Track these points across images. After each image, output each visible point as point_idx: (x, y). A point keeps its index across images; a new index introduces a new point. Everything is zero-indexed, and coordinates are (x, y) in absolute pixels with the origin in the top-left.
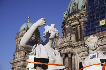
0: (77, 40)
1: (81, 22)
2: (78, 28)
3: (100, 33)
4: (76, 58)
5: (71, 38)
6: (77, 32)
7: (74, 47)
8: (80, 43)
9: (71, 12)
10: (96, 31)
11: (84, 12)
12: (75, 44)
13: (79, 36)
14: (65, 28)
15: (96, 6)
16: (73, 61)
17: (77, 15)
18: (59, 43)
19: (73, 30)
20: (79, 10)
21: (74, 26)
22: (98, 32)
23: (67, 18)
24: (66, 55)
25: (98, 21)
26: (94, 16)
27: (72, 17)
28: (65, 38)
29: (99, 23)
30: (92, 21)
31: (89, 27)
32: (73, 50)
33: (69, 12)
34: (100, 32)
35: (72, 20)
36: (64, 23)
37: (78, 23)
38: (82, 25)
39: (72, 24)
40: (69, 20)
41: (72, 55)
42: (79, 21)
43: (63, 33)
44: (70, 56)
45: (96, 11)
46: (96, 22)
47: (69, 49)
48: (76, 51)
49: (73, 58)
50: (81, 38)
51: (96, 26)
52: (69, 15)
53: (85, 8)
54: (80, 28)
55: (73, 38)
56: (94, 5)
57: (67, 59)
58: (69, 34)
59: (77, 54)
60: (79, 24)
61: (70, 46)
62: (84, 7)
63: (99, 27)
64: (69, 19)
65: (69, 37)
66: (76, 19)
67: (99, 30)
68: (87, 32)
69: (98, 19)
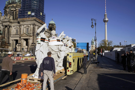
0: (13, 19)
1: (17, 10)
2: (15, 12)
4: (12, 29)
5: (10, 17)
6: (13, 15)
7: (11, 23)
8: (15, 21)
9: (11, 2)
10: (25, 17)
11: (19, 4)
12: (12, 21)
13: (15, 17)
14: (6, 11)
15: (27, 3)
16: (10, 30)
17: (15, 5)
18: (2, 19)
19: (12, 13)
20: (16, 3)
21: (12, 11)
22: (26, 17)
23: (8, 5)
24: (6, 26)
25: (27, 12)
26: (25, 8)
28: (6, 17)
29: (27, 13)
30: (23, 11)
31: (21, 13)
32: (10, 24)
33: (9, 2)
34: (27, 17)
35: (11, 7)
36: (6, 8)
37: (15, 9)
38: (17, 11)
40: (9, 7)
41: (10, 27)
42: (15, 8)
43: (4, 13)
44: (8, 27)
45: (27, 6)
46: (26, 12)
48: (13, 25)
49: (10, 28)
50: (16, 18)
51: (25, 14)
52: (10, 4)
53: (20, 2)
54: (16, 12)
55: (11, 18)
56: (25, 2)
57: (6, 29)
59: (12, 27)
60: (15, 11)
61: (9, 22)
62: (19, 2)
63: (27, 15)
64: (9, 6)
65: (9, 17)
66: (13, 7)
68: (20, 16)
69: (27, 10)
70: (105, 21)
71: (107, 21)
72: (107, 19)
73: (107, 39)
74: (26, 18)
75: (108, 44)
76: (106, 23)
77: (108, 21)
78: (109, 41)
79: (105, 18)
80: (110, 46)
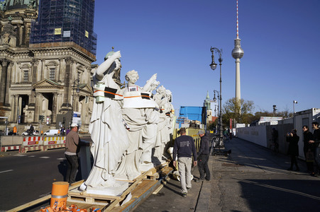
0: (18, 45)
1: (26, 23)
2: (21, 29)
3: (52, 44)
4: (13, 68)
5: (9, 40)
6: (18, 34)
7: (13, 53)
8: (23, 50)
9: (11, 4)
10: (48, 40)
11: (32, 10)
12: (14, 49)
13: (21, 38)
15: (53, 8)
16: (9, 72)
17: (22, 12)
19: (15, 31)
20: (26, 6)
21: (15, 25)
22: (50, 42)
23: (5, 11)
25: (51, 28)
26: (48, 20)
27: (13, 12)
29: (53, 31)
30: (43, 26)
31: (38, 32)
32: (10, 57)
33: (9, 3)
34: (52, 42)
35: (13, 16)
37: (21, 22)
38: (27, 26)
39: (14, 21)
40: (8, 15)
41: (8, 63)
42: (23, 19)
44: (4, 64)
45: (52, 14)
46: (48, 28)
47: (5, 54)
48: (15, 59)
49: (9, 67)
50: (23, 44)
51: (48, 34)
52: (10, 8)
53: (35, 5)
54: (24, 29)
55: (13, 41)
56: (48, 5)
58: (7, 35)
59: (15, 63)
60: (22, 25)
61: (7, 51)
62: (33, 3)
63: (52, 36)
64: (7, 13)
65: (7, 39)
66: (19, 16)
67: (51, 40)
68: (34, 38)
69: (52, 25)
70: (235, 56)
71: (240, 56)
72: (240, 51)
73: (239, 97)
74: (49, 44)
75: (244, 109)
76: (238, 60)
77: (242, 54)
78: (245, 102)
79: (236, 48)
80: (248, 112)
